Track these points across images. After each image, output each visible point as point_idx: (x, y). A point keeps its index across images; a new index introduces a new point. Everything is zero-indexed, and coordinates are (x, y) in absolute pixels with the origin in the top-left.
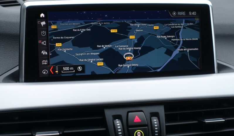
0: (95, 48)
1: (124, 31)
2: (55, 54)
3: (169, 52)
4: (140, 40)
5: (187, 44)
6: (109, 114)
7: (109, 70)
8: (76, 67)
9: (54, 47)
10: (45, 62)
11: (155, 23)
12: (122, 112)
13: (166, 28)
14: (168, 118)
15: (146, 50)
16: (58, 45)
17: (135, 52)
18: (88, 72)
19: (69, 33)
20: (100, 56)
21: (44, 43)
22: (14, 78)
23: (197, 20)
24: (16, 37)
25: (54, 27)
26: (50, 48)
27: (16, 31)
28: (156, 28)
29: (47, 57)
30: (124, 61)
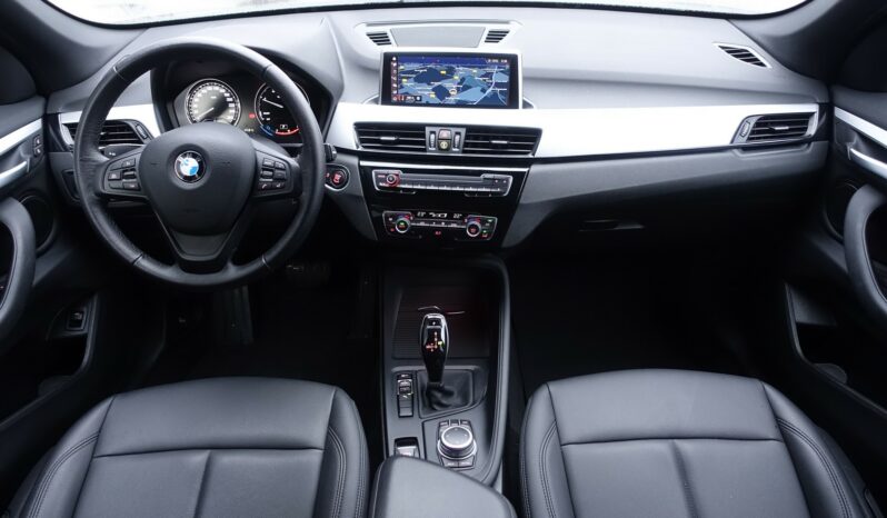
0: (429, 84)
1: (451, 72)
2: (402, 87)
3: (483, 91)
4: (463, 80)
5: (497, 85)
6: (428, 130)
7: (438, 101)
8: (415, 97)
9: (401, 82)
10: (395, 92)
11: (474, 67)
12: (436, 129)
13: (482, 72)
14: (467, 137)
15: (466, 88)
16: (404, 80)
17: (458, 89)
18: (424, 101)
19: (412, 72)
20: (433, 90)
21: (395, 79)
22: (376, 101)
23: (508, 67)
24: (377, 71)
25: (402, 67)
26: (399, 82)
27: (377, 67)
28: (475, 71)
29: (397, 89)
30: (449, 95)
